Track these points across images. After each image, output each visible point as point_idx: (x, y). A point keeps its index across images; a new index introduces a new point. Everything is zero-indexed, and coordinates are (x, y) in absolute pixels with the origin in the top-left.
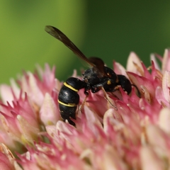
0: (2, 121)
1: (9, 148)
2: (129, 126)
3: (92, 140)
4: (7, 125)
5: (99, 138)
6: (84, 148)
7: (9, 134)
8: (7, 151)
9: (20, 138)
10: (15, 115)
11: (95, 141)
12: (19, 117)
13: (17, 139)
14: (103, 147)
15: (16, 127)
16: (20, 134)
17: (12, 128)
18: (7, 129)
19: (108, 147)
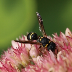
0: (14, 55)
1: (17, 67)
2: (68, 58)
3: (53, 64)
4: (16, 57)
5: (56, 63)
6: (50, 67)
7: (17, 61)
8: (17, 68)
9: (21, 63)
10: (20, 53)
11: (55, 64)
12: (21, 54)
13: (20, 63)
14: (58, 67)
15: (20, 58)
16: (22, 61)
17: (18, 58)
18: (16, 59)
19: (60, 67)
